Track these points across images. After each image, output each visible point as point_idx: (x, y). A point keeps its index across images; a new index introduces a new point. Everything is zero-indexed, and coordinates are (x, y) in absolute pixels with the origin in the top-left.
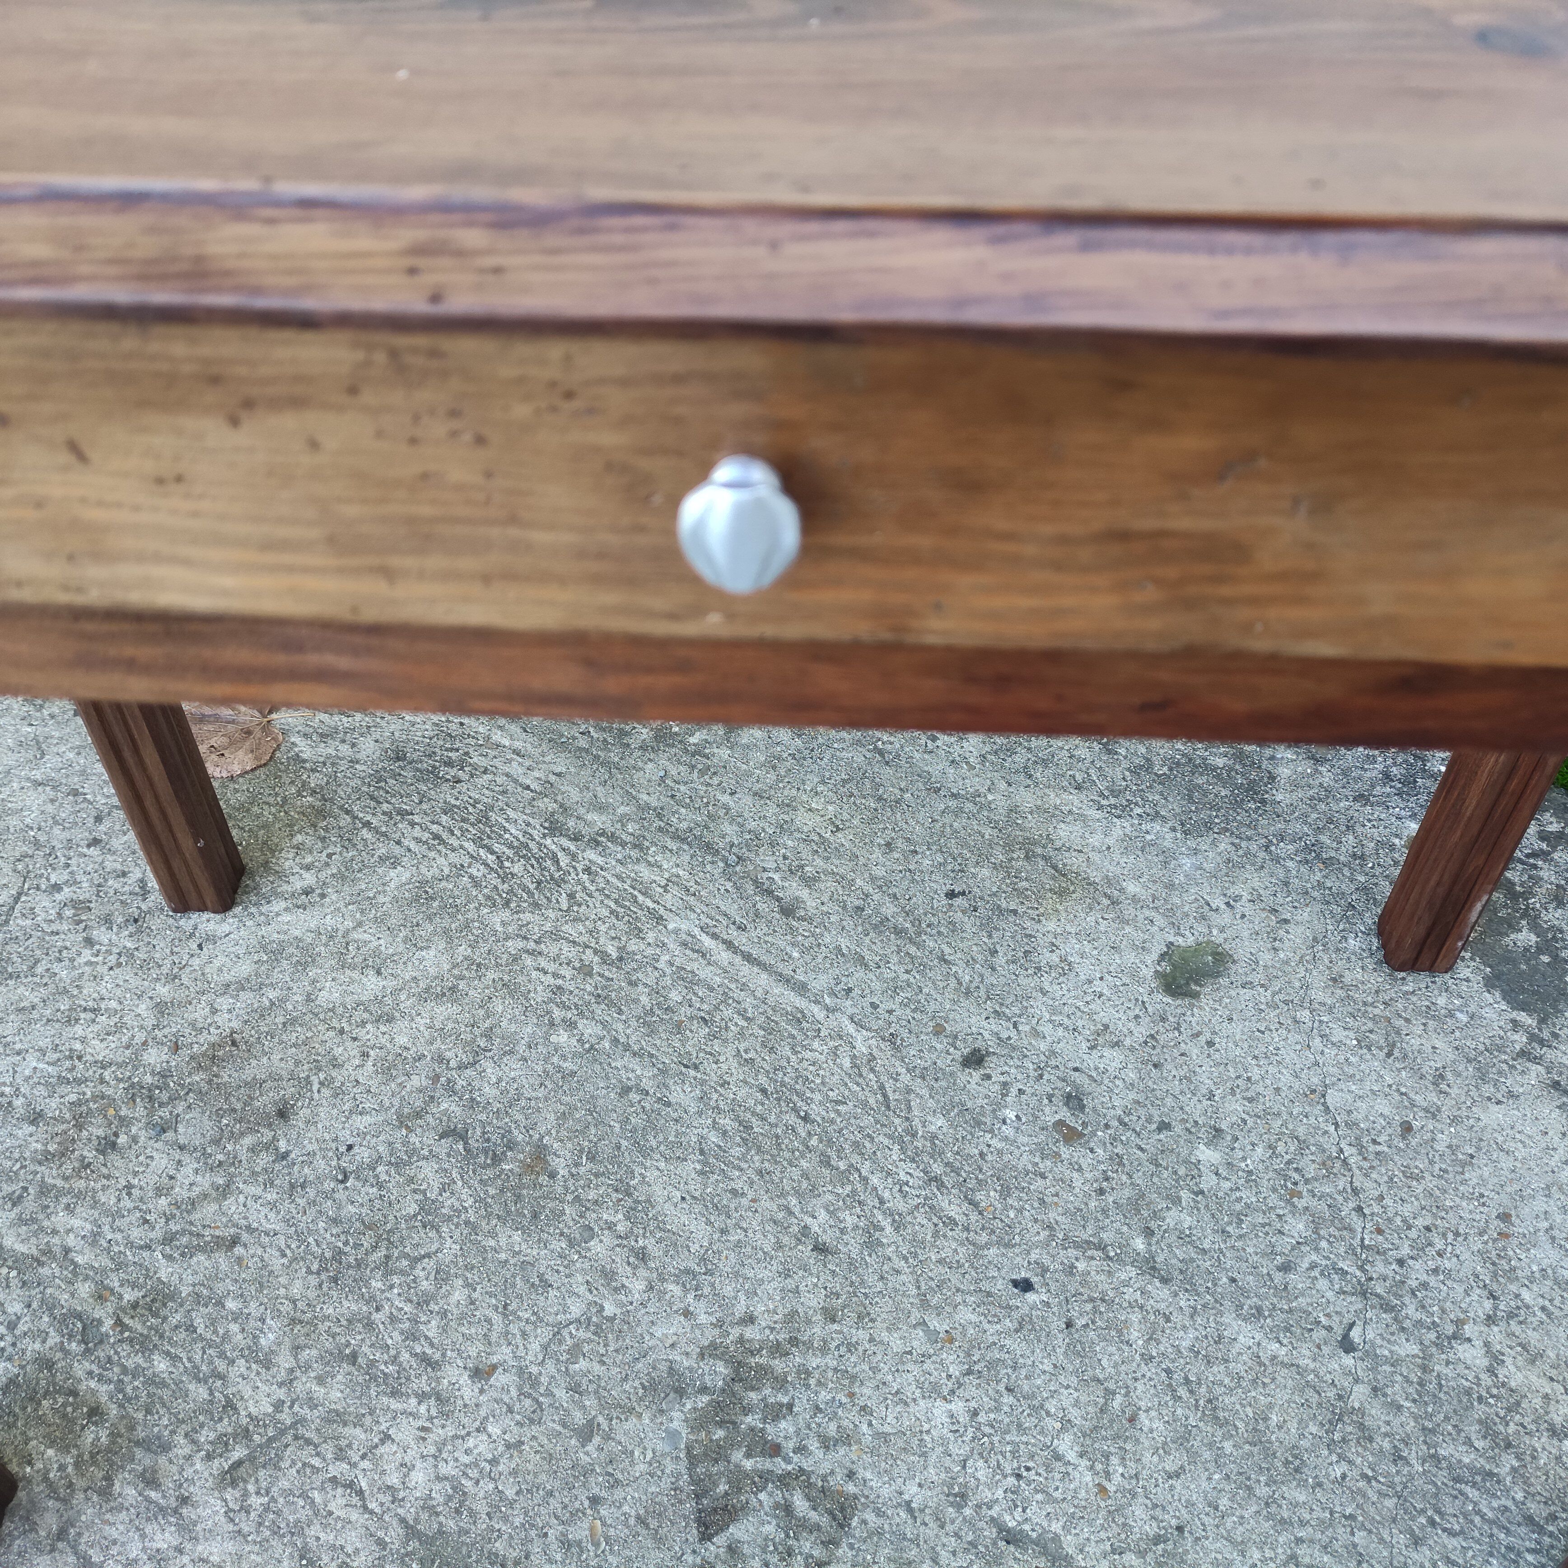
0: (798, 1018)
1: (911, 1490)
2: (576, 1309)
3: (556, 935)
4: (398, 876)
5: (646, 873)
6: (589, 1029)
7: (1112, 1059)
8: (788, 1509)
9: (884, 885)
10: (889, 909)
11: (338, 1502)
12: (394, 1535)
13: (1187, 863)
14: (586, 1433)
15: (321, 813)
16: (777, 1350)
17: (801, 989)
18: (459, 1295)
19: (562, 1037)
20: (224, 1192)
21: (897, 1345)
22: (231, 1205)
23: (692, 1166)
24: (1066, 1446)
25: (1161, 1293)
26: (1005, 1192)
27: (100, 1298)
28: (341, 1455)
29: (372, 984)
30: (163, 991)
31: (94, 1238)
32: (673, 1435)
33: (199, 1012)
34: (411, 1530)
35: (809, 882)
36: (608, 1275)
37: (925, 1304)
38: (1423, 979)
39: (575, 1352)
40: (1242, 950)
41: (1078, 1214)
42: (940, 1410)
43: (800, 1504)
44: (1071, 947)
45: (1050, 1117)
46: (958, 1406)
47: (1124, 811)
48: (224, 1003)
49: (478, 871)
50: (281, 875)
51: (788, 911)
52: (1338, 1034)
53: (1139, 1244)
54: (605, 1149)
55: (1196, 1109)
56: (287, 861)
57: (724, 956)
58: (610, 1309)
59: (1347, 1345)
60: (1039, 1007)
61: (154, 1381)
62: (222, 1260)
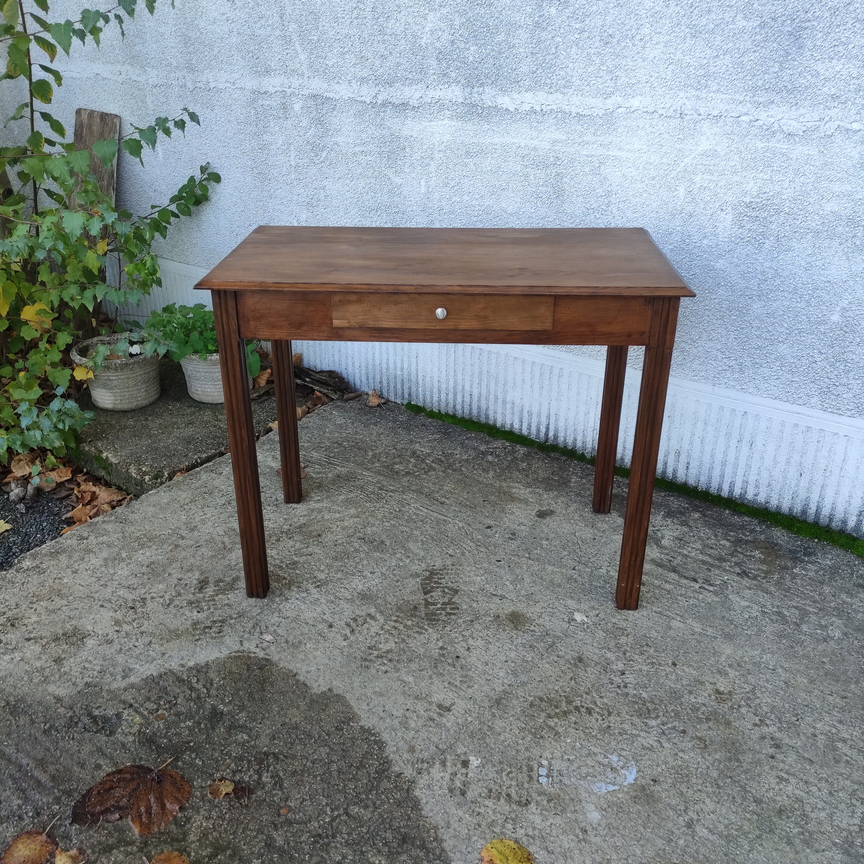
0: (445, 521)
1: (472, 589)
2: (393, 564)
3: (383, 507)
4: (341, 498)
5: (405, 497)
6: (393, 522)
7: (523, 528)
8: (444, 591)
9: (467, 499)
10: (468, 503)
11: (342, 590)
12: (356, 594)
13: (546, 496)
14: (398, 581)
15: (320, 487)
16: (441, 570)
17: (446, 516)
18: (365, 562)
19: (386, 524)
20: (308, 547)
21: (469, 569)
22: (309, 549)
23: (420, 543)
24: (507, 583)
25: (531, 562)
26: (495, 547)
27: (282, 562)
28: (341, 584)
29: (337, 515)
30: (286, 517)
31: (278, 554)
32: (417, 582)
33: (296, 520)
34: (359, 594)
35: (448, 499)
36: (401, 560)
37: (475, 563)
38: (603, 515)
39: (394, 570)
40: (558, 511)
41: (513, 551)
42: (479, 578)
43: (446, 590)
44: (515, 510)
45: (507, 536)
46: (483, 578)
47: (531, 487)
48: (301, 518)
49: (362, 496)
50: (312, 497)
51: (442, 503)
52: (580, 524)
53: (527, 555)
54: (398, 541)
55: (543, 535)
56: (313, 495)
57: (426, 511)
58: (401, 564)
59: (574, 569)
60: (505, 519)
61: (297, 574)
62: (309, 557)
